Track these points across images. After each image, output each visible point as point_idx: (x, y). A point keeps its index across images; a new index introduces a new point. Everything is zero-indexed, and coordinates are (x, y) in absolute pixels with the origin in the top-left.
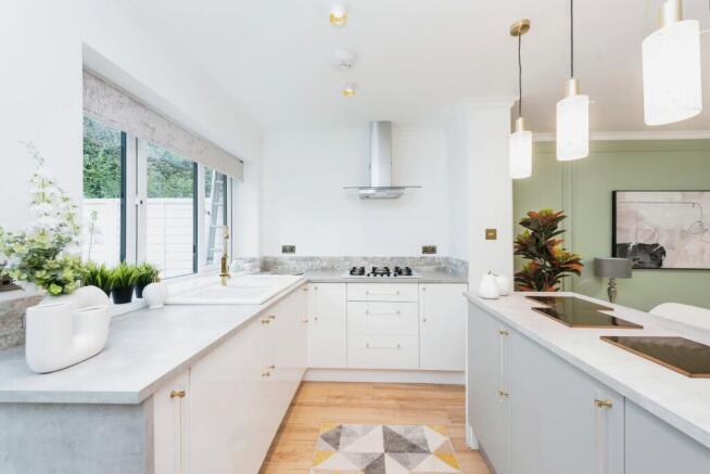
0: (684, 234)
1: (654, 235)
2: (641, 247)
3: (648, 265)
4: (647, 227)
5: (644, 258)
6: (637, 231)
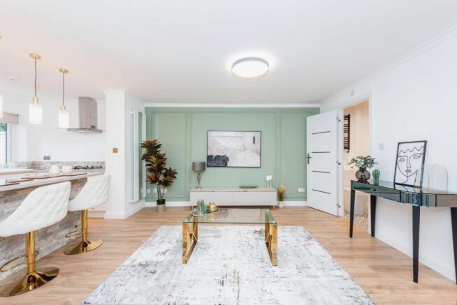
1: (223, 152)
2: (218, 157)
3: (221, 165)
4: (220, 148)
5: (220, 162)
6: (216, 149)
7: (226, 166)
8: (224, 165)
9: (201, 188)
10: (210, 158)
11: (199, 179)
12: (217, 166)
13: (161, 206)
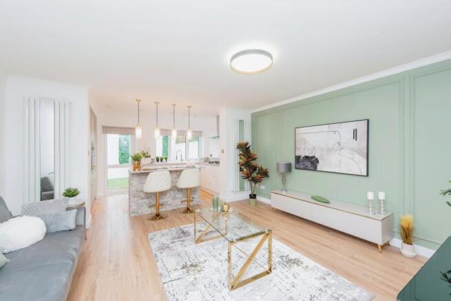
0: (329, 150)
1: (312, 152)
2: (307, 157)
3: (310, 168)
4: (309, 147)
5: (308, 164)
6: (304, 148)
7: (315, 169)
8: (312, 168)
9: (286, 190)
10: (298, 158)
11: (284, 181)
12: (306, 168)
13: (253, 200)
